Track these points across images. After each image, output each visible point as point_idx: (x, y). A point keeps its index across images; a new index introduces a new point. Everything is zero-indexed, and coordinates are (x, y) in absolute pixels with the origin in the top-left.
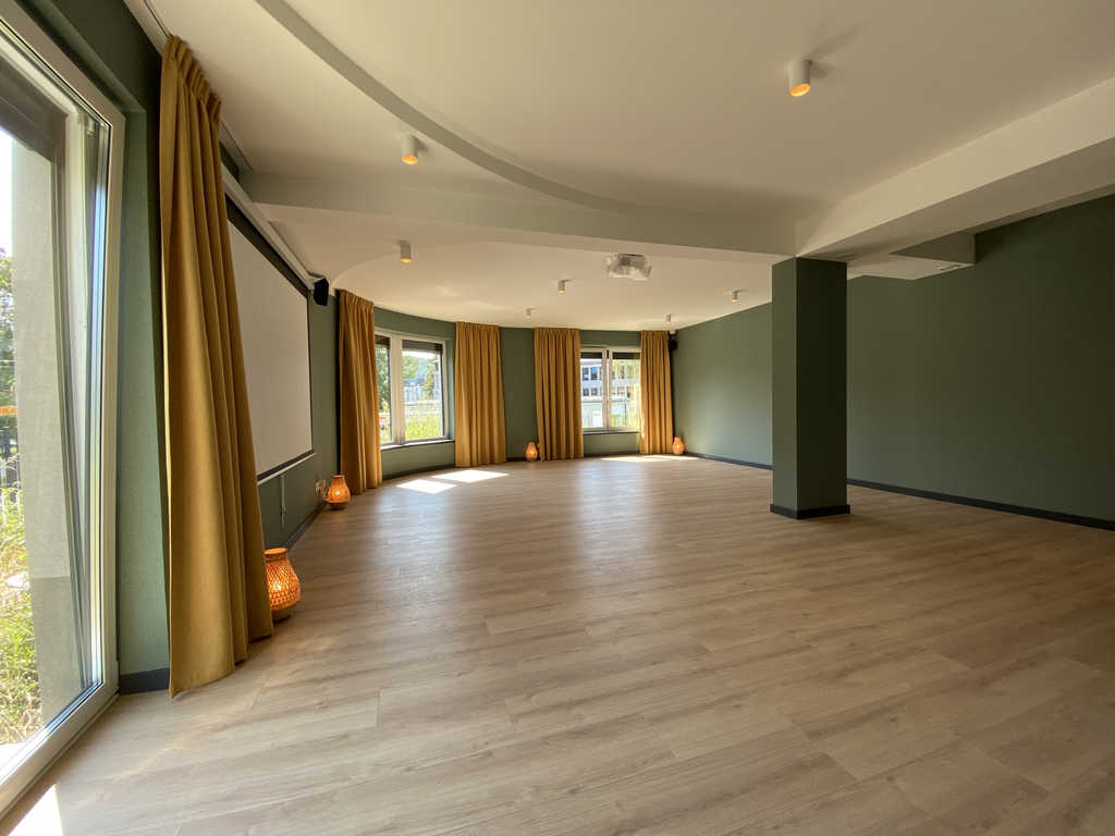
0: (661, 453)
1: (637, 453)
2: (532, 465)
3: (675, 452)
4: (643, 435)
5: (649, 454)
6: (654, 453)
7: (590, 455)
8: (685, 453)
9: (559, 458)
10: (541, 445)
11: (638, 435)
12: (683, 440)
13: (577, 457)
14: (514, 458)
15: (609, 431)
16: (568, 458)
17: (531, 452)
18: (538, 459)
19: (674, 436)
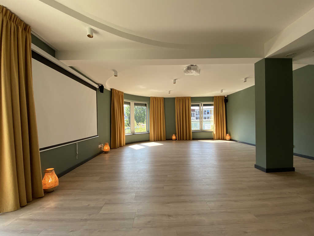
0: (222, 139)
1: (212, 139)
2: (174, 141)
3: (227, 139)
4: (215, 133)
5: (217, 139)
6: (219, 139)
7: (194, 139)
8: (231, 140)
9: (183, 140)
10: (177, 135)
11: (213, 133)
12: (230, 135)
13: (190, 140)
14: (168, 139)
15: (202, 131)
16: (186, 140)
17: (174, 137)
18: (176, 140)
19: (227, 133)
